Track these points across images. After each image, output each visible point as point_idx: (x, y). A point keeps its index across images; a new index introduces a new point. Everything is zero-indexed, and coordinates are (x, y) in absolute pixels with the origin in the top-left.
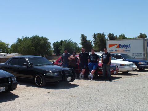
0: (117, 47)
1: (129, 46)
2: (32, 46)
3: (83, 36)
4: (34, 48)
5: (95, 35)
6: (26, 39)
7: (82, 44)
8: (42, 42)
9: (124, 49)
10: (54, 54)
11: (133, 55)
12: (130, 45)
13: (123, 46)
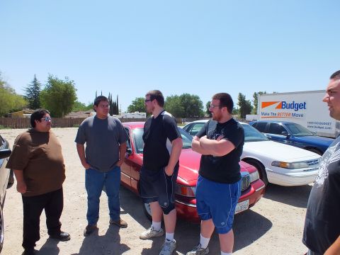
0: (278, 107)
1: (303, 106)
2: (182, 106)
3: (240, 94)
4: (183, 108)
5: (255, 94)
6: (176, 97)
7: (240, 104)
8: (193, 100)
9: (292, 111)
10: (206, 115)
11: (311, 125)
12: (305, 103)
13: (290, 105)
